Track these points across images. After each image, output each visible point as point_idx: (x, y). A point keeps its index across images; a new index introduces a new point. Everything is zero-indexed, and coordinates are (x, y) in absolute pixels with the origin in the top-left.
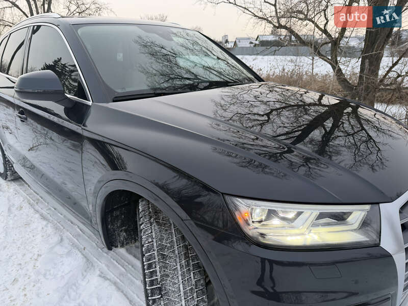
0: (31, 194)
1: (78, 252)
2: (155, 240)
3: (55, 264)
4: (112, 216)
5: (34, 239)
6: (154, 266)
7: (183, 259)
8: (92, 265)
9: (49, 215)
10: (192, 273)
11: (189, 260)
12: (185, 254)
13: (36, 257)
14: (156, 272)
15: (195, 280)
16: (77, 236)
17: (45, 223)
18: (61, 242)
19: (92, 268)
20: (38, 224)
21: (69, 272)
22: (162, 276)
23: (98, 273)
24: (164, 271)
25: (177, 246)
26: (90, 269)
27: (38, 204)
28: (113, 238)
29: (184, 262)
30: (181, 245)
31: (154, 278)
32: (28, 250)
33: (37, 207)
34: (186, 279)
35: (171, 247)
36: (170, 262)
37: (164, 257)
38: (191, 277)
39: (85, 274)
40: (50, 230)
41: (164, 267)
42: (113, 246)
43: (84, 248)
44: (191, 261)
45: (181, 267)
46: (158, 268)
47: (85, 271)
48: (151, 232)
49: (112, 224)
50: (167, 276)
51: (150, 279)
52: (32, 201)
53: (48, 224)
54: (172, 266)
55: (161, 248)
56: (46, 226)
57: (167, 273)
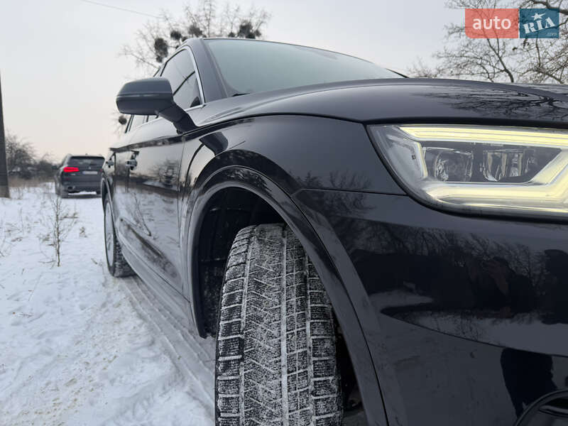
0: (137, 293)
1: (169, 360)
2: (248, 262)
3: (132, 369)
4: (211, 274)
5: (118, 337)
6: (237, 299)
7: (293, 295)
8: (183, 379)
9: (149, 316)
10: (308, 324)
11: (306, 299)
12: (299, 288)
13: (112, 358)
14: (240, 309)
15: (313, 337)
16: (176, 342)
17: (139, 322)
18: (150, 345)
19: (181, 384)
20: (132, 322)
21: (147, 382)
22: (248, 318)
23: (187, 388)
24: (255, 309)
25: (287, 273)
26: (178, 384)
27: (142, 304)
28: (210, 316)
29: (294, 299)
30: (294, 273)
31: (234, 320)
32: (105, 350)
33: (139, 306)
34: (295, 331)
35: (274, 273)
36: (270, 297)
37: (258, 285)
38: (304, 330)
39: (167, 388)
40: (143, 330)
41: (256, 303)
42: (208, 332)
43: (180, 357)
44: (309, 302)
45: (289, 307)
46: (244, 305)
47: (170, 385)
48: (247, 251)
49: (210, 291)
50: (260, 319)
51: (227, 322)
52: (135, 299)
53: (143, 324)
54: (270, 304)
55: (257, 273)
56: (140, 326)
57: (259, 314)
